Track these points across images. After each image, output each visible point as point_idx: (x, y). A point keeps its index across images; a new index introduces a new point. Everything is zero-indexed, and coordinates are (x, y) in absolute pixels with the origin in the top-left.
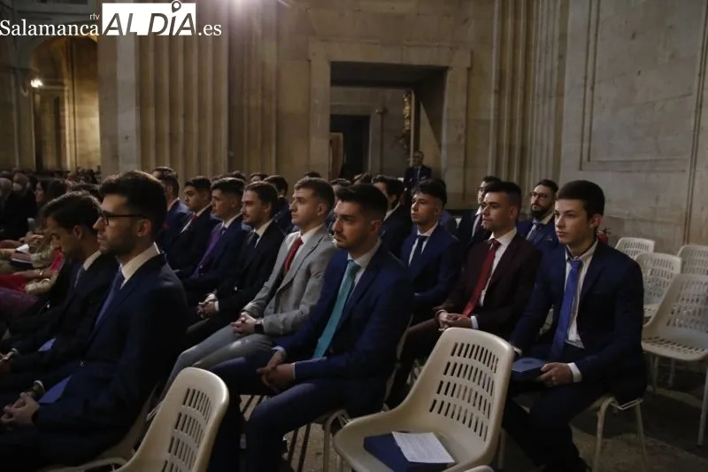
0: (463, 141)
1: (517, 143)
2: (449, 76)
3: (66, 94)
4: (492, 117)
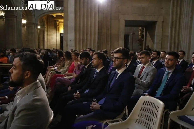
0: (161, 41)
1: (177, 42)
2: (157, 24)
3: (46, 30)
4: (169, 35)
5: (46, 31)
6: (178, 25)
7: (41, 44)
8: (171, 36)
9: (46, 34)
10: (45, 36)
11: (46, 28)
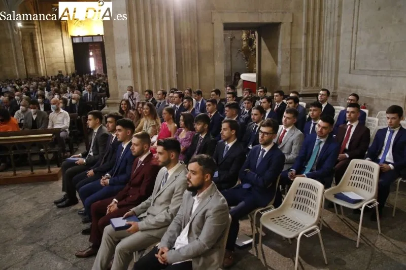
0: (289, 60)
2: (282, 27)
3: (36, 30)
4: (303, 46)
5: (37, 34)
6: (317, 29)
7: (31, 62)
8: (307, 49)
9: (38, 41)
10: (37, 44)
11: (36, 27)
